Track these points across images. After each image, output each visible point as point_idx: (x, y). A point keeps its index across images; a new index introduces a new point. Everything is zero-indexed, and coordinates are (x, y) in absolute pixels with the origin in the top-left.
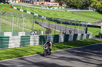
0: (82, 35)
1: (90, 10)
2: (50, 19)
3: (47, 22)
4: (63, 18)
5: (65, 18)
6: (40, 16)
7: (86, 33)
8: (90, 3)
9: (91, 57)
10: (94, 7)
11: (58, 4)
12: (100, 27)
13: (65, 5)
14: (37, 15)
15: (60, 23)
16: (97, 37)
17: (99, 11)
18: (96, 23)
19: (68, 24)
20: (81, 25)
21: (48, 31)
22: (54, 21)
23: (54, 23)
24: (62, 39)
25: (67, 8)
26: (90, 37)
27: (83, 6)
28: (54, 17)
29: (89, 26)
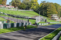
0: (26, 23)
1: (30, 10)
2: (9, 15)
3: (7, 16)
4: (16, 14)
5: (17, 14)
7: (28, 22)
8: (30, 7)
9: (31, 35)
10: (32, 9)
11: (13, 7)
12: (35, 19)
13: (17, 8)
14: (2, 13)
15: (14, 17)
16: (34, 24)
18: (33, 17)
19: (18, 17)
21: (8, 21)
23: (11, 17)
26: (30, 24)
27: (27, 8)
28: (11, 14)
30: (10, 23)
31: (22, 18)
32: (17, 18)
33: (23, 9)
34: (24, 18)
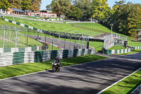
0: (84, 50)
1: (91, 22)
2: (47, 33)
3: (43, 36)
4: (61, 31)
5: (63, 31)
6: (35, 29)
7: (88, 48)
8: (92, 14)
10: (96, 18)
11: (56, 15)
12: (103, 41)
13: (64, 16)
14: (32, 28)
15: (58, 37)
16: (100, 52)
17: (101, 23)
18: (98, 36)
19: (67, 37)
20: (81, 39)
21: (45, 46)
22: (52, 35)
23: (51, 37)
24: (60, 56)
25: (65, 19)
26: (92, 53)
27: (84, 17)
28: (51, 30)
29: (90, 40)
30: (48, 50)
31: (73, 38)
32: (63, 40)
33: (76, 19)
34: (78, 39)
